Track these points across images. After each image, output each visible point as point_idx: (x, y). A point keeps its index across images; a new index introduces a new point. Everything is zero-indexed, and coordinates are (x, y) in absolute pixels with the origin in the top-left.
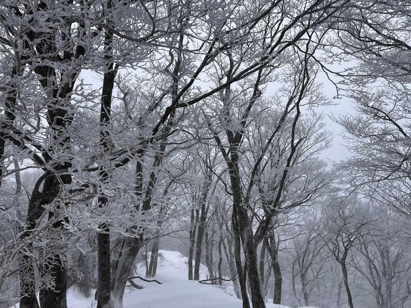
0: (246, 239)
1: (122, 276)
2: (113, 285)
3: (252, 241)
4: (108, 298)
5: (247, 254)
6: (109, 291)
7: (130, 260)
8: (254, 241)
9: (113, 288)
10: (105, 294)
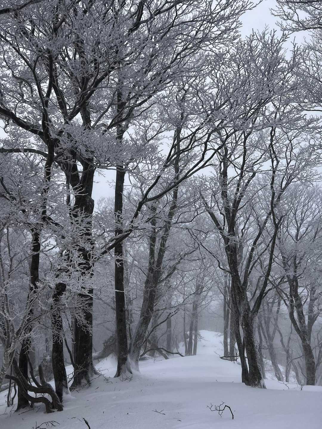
0: (243, 312)
1: (137, 342)
2: (130, 349)
3: (248, 315)
4: (125, 359)
5: (243, 327)
6: (126, 354)
7: (143, 328)
8: (250, 315)
9: (129, 352)
10: (122, 356)
